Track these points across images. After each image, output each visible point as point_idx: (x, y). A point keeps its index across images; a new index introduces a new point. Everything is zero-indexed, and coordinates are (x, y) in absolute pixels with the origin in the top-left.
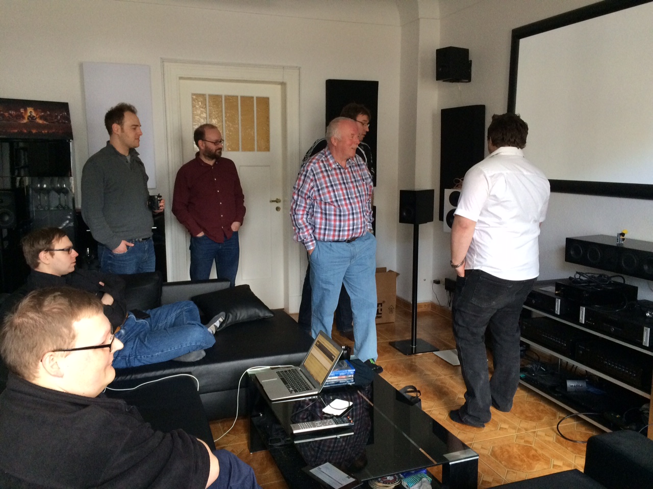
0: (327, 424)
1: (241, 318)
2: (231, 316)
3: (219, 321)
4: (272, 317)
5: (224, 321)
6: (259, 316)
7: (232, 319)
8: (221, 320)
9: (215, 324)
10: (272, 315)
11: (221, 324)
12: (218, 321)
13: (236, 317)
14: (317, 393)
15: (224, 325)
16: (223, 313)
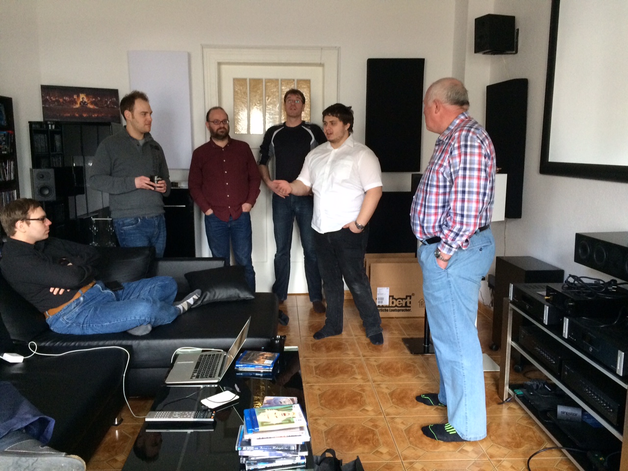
0: (185, 416)
1: (219, 297)
2: (209, 294)
3: (194, 299)
4: (253, 299)
5: (199, 299)
6: (239, 297)
7: (210, 297)
8: (195, 297)
9: (188, 301)
10: (253, 297)
11: (196, 301)
12: (192, 299)
13: (214, 296)
14: (216, 381)
15: (199, 302)
16: (198, 291)
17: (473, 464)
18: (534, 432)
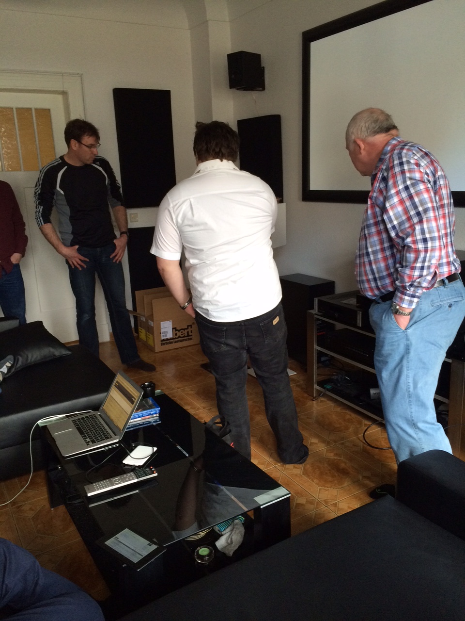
0: (127, 479)
1: (33, 359)
2: (20, 359)
3: (7, 366)
4: (71, 354)
5: (12, 366)
6: (54, 355)
7: (22, 363)
8: (8, 364)
10: (70, 353)
11: (9, 369)
12: (5, 367)
13: (27, 360)
14: (117, 440)
15: (13, 370)
16: (11, 357)
17: (326, 452)
18: (350, 416)
